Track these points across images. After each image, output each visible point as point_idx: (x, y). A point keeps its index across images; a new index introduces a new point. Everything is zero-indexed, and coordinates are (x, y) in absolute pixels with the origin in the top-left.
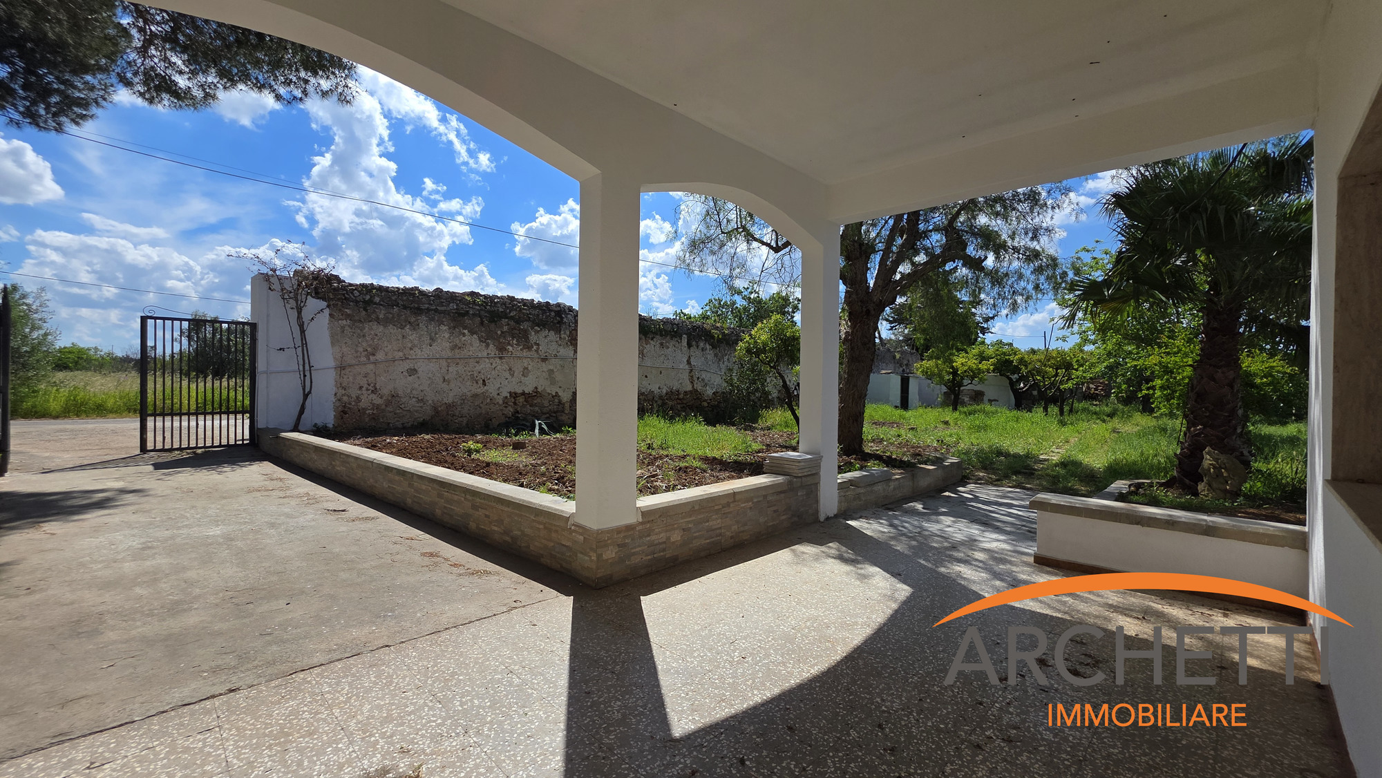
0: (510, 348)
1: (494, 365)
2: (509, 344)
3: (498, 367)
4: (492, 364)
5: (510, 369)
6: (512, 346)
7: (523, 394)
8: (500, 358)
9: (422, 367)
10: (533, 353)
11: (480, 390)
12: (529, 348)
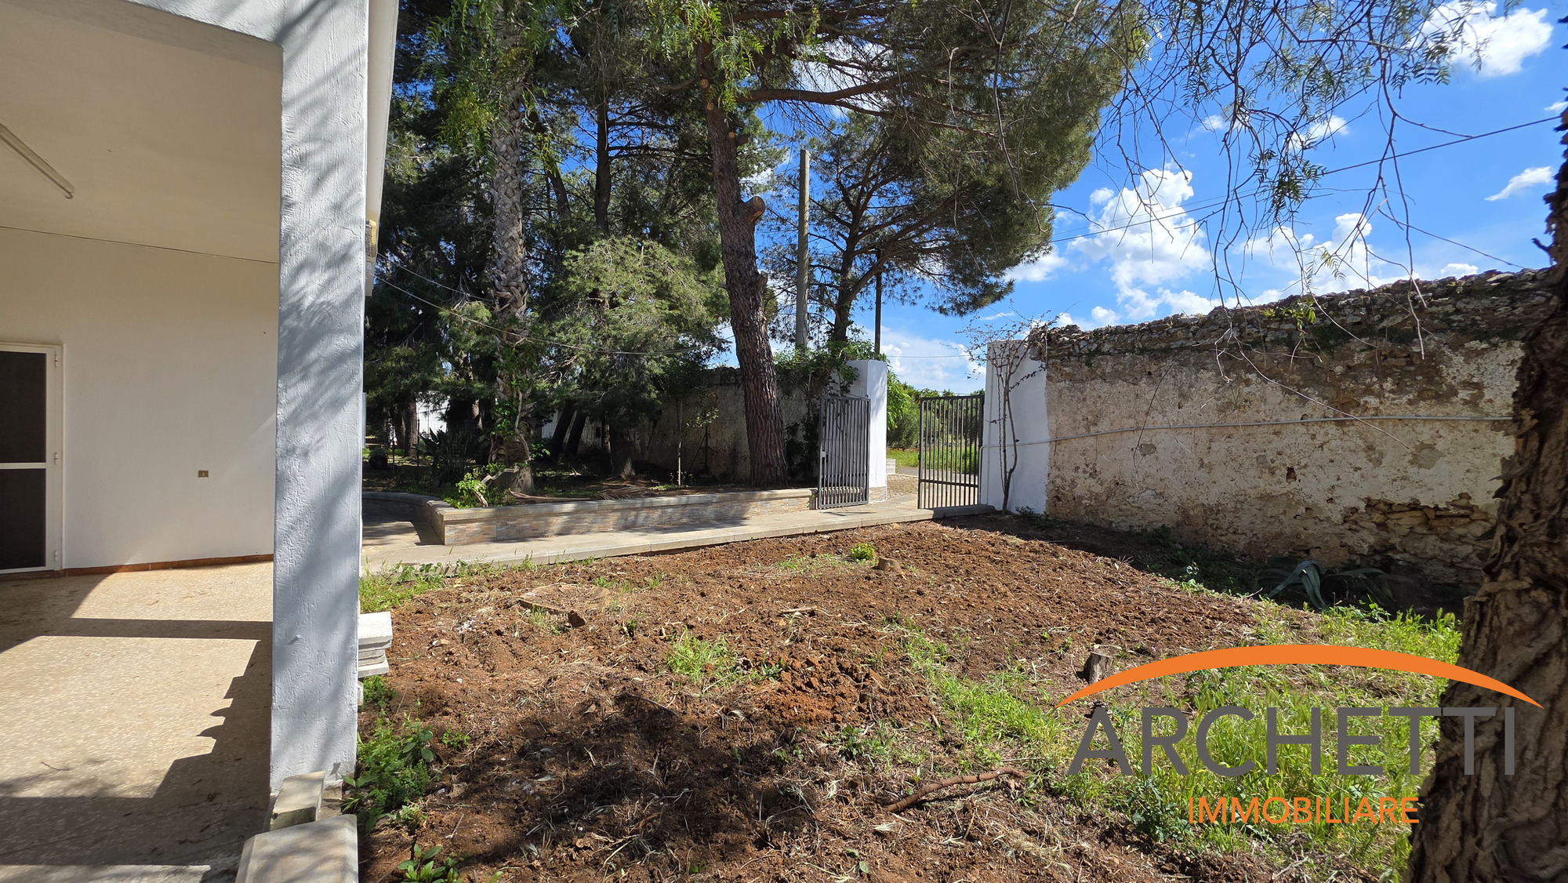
0: (1373, 401)
1: (1320, 439)
2: (1368, 391)
3: (1333, 444)
4: (1313, 437)
5: (1370, 448)
6: (1379, 395)
7: (1414, 506)
8: (1340, 424)
9: (1164, 441)
10: (1456, 408)
11: (1279, 486)
12: (1444, 396)
